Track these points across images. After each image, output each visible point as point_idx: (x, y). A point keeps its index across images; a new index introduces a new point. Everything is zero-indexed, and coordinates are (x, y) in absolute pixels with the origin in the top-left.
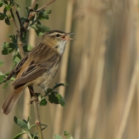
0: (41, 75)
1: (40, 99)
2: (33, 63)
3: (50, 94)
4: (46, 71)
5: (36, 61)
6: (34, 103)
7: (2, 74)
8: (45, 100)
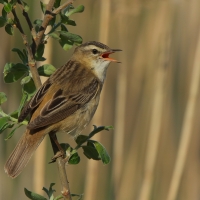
0: (72, 113)
1: (68, 154)
2: (60, 92)
3: (85, 144)
4: (79, 106)
5: (65, 90)
6: (59, 161)
7: (4, 115)
8: (76, 154)
